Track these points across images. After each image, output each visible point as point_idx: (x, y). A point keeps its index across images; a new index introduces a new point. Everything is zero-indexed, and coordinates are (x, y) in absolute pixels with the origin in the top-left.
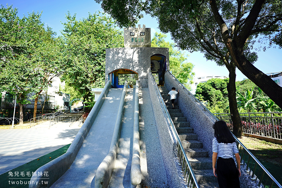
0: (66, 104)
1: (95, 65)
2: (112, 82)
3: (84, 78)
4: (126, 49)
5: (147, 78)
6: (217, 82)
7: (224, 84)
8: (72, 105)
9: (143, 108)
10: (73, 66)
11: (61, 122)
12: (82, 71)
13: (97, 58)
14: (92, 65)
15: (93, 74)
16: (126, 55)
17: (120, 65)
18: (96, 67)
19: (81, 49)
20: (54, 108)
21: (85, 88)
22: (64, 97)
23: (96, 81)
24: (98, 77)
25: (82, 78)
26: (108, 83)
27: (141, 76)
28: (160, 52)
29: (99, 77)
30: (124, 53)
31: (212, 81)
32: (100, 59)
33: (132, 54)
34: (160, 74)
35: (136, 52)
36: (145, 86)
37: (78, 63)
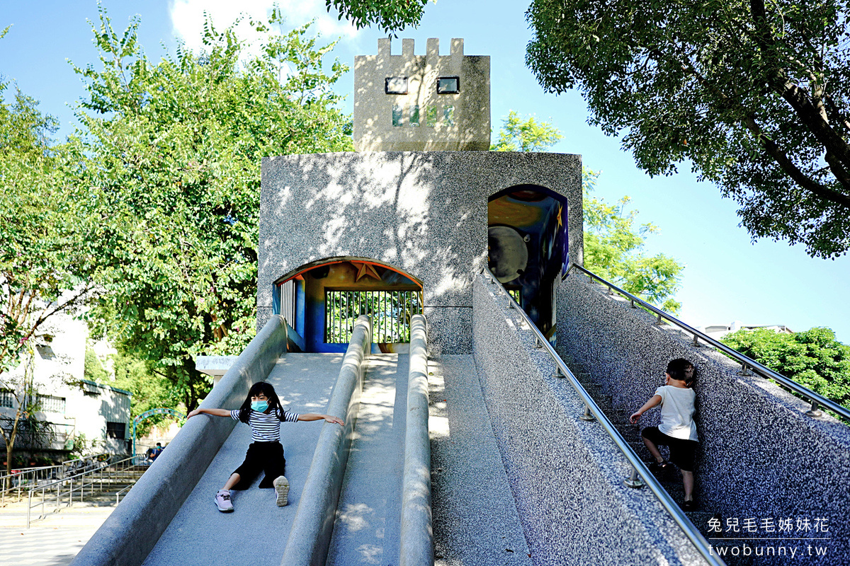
0: (115, 429)
1: (228, 258)
2: (295, 329)
3: (178, 314)
4: (365, 158)
5: (464, 302)
6: (764, 347)
7: (793, 353)
8: (139, 435)
9: (449, 453)
10: (127, 262)
11: (87, 504)
12: (166, 284)
13: (236, 228)
14: (215, 258)
15: (217, 300)
16: (364, 188)
17: (333, 241)
18: (233, 265)
19: (164, 184)
20: (65, 447)
21: (184, 360)
22: (104, 404)
23: (230, 332)
24: (240, 315)
25: (167, 315)
26: (269, 326)
27: (440, 290)
28: (537, 176)
29: (244, 313)
30: (350, 181)
31: (742, 342)
32: (254, 230)
33: (395, 188)
34: (526, 291)
35: (411, 178)
36: (455, 344)
37: (150, 249)
